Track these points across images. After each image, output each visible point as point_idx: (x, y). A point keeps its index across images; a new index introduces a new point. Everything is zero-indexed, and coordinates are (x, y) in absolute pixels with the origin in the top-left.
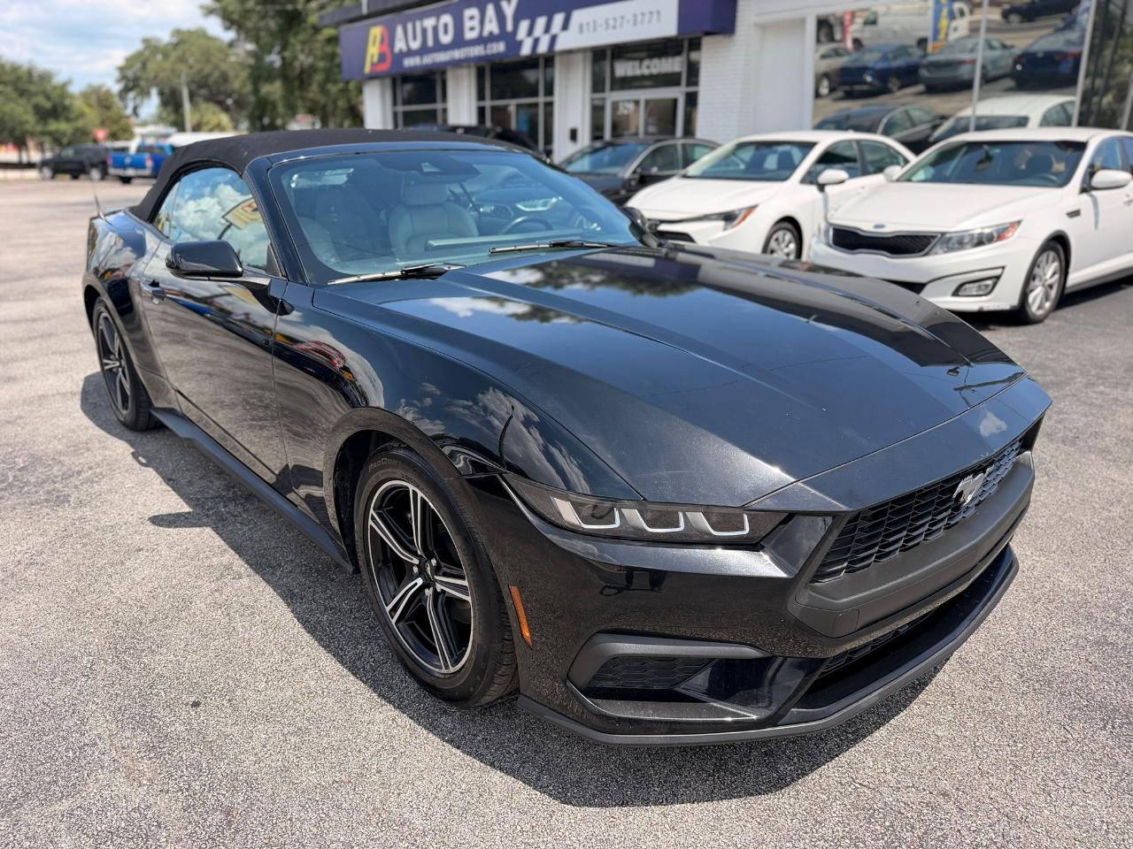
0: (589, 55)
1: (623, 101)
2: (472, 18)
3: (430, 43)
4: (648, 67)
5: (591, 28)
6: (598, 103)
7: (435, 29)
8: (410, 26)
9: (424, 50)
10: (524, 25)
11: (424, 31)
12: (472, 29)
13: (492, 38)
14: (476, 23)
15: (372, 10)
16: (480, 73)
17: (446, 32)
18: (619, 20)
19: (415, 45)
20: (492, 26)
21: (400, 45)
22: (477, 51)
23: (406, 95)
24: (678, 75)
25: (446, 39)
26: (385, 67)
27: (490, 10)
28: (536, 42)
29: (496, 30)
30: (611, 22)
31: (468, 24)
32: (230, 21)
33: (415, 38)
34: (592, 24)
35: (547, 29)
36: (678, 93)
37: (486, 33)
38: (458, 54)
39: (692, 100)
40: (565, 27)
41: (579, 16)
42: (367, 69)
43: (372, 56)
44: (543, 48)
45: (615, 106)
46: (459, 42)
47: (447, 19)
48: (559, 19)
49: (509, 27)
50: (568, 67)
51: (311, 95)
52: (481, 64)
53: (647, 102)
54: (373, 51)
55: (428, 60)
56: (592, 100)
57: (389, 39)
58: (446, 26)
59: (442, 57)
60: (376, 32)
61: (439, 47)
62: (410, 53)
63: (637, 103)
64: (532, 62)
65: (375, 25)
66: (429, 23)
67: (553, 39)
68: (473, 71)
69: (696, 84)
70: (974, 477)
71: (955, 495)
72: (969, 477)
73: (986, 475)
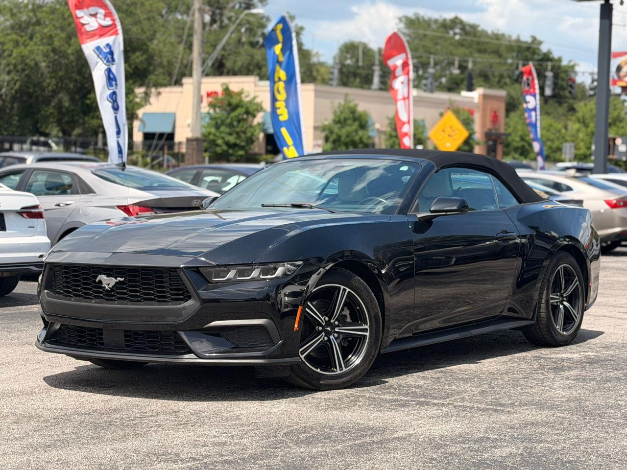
70: (107, 277)
71: (97, 280)
72: (104, 275)
73: (117, 281)
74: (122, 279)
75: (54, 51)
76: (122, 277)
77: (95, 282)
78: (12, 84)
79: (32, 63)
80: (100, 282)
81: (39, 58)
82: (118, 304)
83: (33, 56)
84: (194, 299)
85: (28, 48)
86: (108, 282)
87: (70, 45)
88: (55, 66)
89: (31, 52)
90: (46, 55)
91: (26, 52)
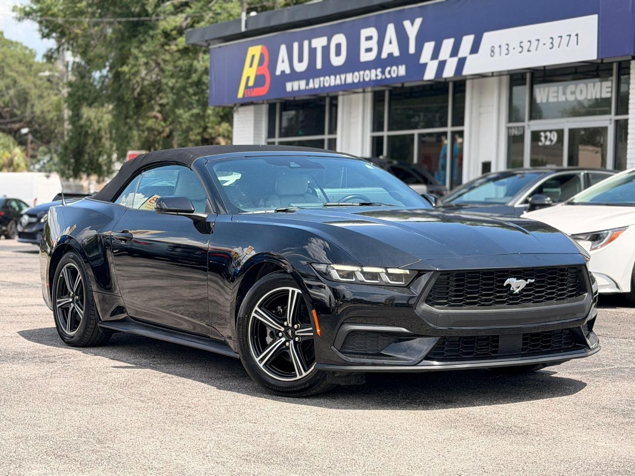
0: (505, 80)
1: (545, 131)
2: (369, 38)
3: (319, 65)
4: (573, 93)
5: (504, 51)
6: (515, 132)
7: (326, 50)
8: (296, 45)
9: (311, 73)
10: (429, 47)
11: (312, 51)
12: (369, 50)
13: (392, 60)
14: (373, 44)
15: (251, 28)
16: (378, 98)
17: (338, 53)
18: (534, 43)
19: (301, 67)
20: (392, 48)
21: (282, 66)
22: (372, 75)
23: (285, 123)
24: (608, 101)
25: (337, 61)
26: (263, 91)
27: (391, 29)
28: (442, 64)
29: (396, 53)
30: (526, 45)
31: (364, 45)
32: (49, 27)
33: (301, 60)
34: (504, 47)
35: (454, 52)
36: (607, 121)
37: (384, 55)
38: (350, 78)
39: (622, 129)
40: (475, 49)
41: (490, 38)
42: (240, 95)
43: (248, 78)
44: (449, 72)
45: (536, 136)
46: (353, 63)
47: (340, 39)
48: (468, 41)
49: (412, 50)
50: (481, 91)
51: (150, 123)
52: (378, 89)
53: (572, 132)
54: (250, 73)
55: (315, 84)
56: (509, 128)
57: (272, 60)
58: (338, 46)
59: (331, 81)
60: (255, 51)
61: (329, 70)
62: (294, 76)
63: (560, 133)
64: (438, 87)
65: (254, 44)
66: (319, 43)
67: (462, 62)
68: (369, 96)
69: (626, 112)
70: (517, 280)
71: (505, 285)
72: (513, 279)
73: (528, 283)
74: (533, 281)
76: (532, 279)
77: (502, 287)
80: (509, 286)
82: (545, 305)
84: (589, 293)
86: (517, 285)
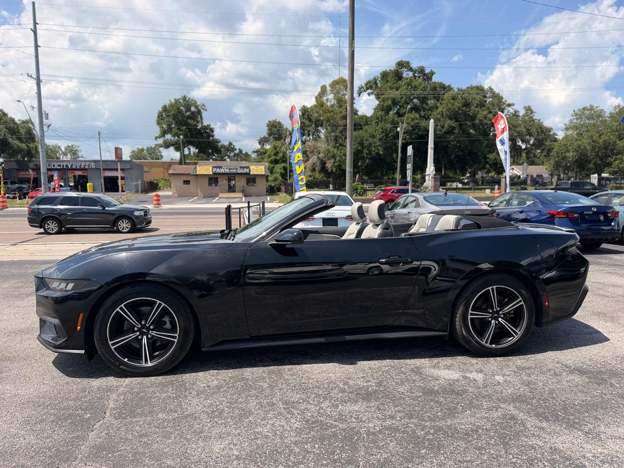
75: (593, 141)
78: (574, 157)
79: (583, 147)
81: (586, 145)
83: (583, 144)
85: (582, 141)
87: (600, 138)
88: (593, 148)
89: (583, 143)
90: (589, 144)
91: (580, 143)
